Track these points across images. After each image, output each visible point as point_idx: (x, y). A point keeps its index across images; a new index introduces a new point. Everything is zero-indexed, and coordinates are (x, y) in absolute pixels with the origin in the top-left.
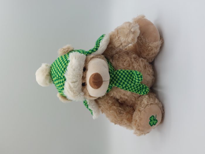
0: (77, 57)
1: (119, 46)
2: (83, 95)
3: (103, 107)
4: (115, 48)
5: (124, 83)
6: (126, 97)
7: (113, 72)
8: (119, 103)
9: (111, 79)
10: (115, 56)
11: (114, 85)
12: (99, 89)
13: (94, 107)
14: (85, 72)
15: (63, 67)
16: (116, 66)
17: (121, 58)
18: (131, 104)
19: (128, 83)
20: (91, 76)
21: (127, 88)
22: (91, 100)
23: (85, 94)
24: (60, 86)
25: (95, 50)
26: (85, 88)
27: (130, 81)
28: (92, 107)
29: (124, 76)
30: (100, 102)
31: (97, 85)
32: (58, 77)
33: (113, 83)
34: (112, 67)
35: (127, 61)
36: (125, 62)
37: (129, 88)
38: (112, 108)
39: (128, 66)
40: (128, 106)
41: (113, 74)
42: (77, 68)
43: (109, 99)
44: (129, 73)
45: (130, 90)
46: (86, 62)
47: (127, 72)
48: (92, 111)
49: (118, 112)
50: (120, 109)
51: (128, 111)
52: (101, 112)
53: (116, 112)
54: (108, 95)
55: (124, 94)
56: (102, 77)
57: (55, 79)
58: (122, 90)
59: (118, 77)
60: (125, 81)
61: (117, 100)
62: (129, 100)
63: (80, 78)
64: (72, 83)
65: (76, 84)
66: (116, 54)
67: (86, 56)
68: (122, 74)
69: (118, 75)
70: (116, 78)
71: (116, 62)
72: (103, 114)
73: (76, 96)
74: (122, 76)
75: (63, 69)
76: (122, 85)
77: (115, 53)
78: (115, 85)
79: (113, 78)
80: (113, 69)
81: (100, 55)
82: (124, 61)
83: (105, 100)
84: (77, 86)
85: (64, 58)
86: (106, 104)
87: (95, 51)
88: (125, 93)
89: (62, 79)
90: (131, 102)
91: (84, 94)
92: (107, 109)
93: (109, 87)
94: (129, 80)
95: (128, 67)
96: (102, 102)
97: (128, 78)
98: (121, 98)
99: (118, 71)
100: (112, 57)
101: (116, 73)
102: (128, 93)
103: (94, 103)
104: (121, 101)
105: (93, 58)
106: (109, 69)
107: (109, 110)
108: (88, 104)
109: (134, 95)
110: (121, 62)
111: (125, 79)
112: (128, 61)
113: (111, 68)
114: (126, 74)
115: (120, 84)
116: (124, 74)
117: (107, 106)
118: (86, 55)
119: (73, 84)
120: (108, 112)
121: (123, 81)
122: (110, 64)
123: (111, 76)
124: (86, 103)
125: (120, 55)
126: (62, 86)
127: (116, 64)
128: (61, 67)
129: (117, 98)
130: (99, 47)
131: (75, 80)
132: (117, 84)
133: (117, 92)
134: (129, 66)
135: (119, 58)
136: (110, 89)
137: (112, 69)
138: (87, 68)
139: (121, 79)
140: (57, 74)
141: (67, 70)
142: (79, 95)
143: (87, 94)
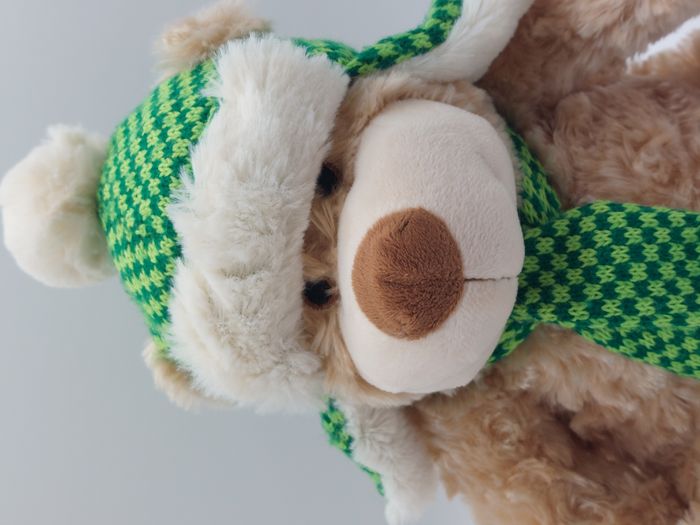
0: (272, 72)
1: (607, 30)
2: (308, 371)
3: (455, 456)
4: (576, 45)
5: (629, 306)
6: (629, 408)
7: (550, 215)
8: (574, 437)
9: (534, 267)
10: (567, 103)
11: (547, 315)
12: (433, 339)
13: (390, 453)
14: (335, 203)
15: (168, 151)
16: (575, 180)
17: (616, 125)
18: (658, 454)
19: (661, 305)
20: (371, 234)
21: (648, 341)
22: (374, 411)
23: (326, 363)
24: (144, 289)
25: (422, 40)
26: (327, 318)
27: (676, 292)
28: (381, 457)
29: (636, 253)
30: (437, 424)
31: (412, 310)
32: (131, 222)
33: (547, 296)
34: (544, 182)
35: (655, 143)
36: (643, 155)
37: (660, 346)
38: (520, 470)
39: (661, 184)
40: (629, 458)
41: (549, 232)
42: (267, 162)
43: (506, 410)
44: (676, 235)
45: (665, 362)
46: (348, 122)
47: (663, 220)
48: (383, 480)
49: (560, 508)
50: (575, 486)
51: (635, 502)
52: (441, 489)
53: (550, 507)
54: (501, 378)
55: (616, 386)
56: (463, 247)
57: (119, 236)
58: (608, 358)
59: (588, 257)
60: (642, 289)
61: (563, 418)
62: (645, 424)
63: (287, 245)
64: (224, 273)
65: (254, 286)
66: (576, 90)
67: (346, 79)
68: (619, 237)
69: (588, 241)
70: (574, 260)
71: (574, 148)
72: (458, 497)
73: (256, 375)
74: (620, 254)
75: (165, 169)
76: (616, 321)
77: (568, 86)
78: (562, 312)
79: (545, 262)
80: (549, 197)
81: (456, 83)
82: (637, 146)
83: (473, 411)
84: (261, 304)
85: (189, 90)
86: (482, 438)
87: (424, 50)
88: (626, 377)
89: (157, 238)
90: (660, 440)
91: (317, 364)
92: (484, 476)
93: (512, 325)
94: (671, 287)
95: (661, 190)
96: (449, 422)
97: (667, 270)
98: (589, 406)
99: (587, 210)
100: (548, 112)
101: (574, 227)
102: (650, 377)
103: (393, 427)
104: (589, 430)
105: (402, 96)
106: (523, 194)
107: (498, 482)
108: (352, 429)
109: (684, 394)
110: (613, 151)
111: (638, 272)
112: (665, 145)
113: (537, 186)
114: (649, 235)
115: (596, 310)
116: (634, 235)
117: (483, 456)
118: (353, 73)
119: (230, 282)
120: (491, 496)
121: (625, 290)
122: (529, 157)
123: (530, 247)
124: (338, 427)
125: (604, 103)
126: (155, 293)
127: (571, 161)
128: (158, 154)
129: (559, 406)
130: (458, 23)
131: (242, 256)
132: (579, 311)
133: (564, 367)
134: (674, 179)
135: (596, 119)
136: (518, 338)
137: (542, 197)
138: (347, 173)
139: (606, 274)
140: (129, 201)
141: (191, 175)
142: (274, 373)
143: (342, 368)
